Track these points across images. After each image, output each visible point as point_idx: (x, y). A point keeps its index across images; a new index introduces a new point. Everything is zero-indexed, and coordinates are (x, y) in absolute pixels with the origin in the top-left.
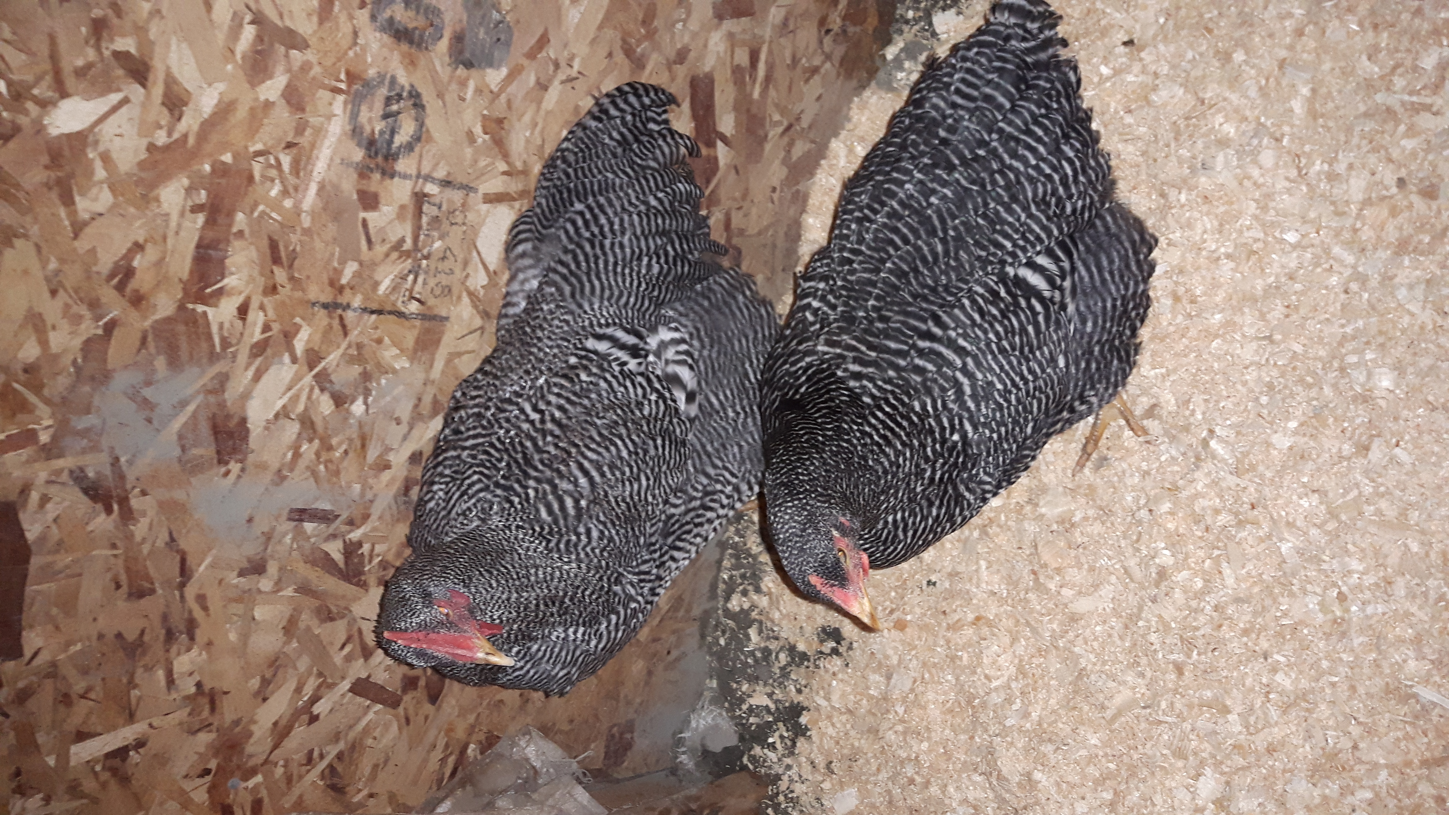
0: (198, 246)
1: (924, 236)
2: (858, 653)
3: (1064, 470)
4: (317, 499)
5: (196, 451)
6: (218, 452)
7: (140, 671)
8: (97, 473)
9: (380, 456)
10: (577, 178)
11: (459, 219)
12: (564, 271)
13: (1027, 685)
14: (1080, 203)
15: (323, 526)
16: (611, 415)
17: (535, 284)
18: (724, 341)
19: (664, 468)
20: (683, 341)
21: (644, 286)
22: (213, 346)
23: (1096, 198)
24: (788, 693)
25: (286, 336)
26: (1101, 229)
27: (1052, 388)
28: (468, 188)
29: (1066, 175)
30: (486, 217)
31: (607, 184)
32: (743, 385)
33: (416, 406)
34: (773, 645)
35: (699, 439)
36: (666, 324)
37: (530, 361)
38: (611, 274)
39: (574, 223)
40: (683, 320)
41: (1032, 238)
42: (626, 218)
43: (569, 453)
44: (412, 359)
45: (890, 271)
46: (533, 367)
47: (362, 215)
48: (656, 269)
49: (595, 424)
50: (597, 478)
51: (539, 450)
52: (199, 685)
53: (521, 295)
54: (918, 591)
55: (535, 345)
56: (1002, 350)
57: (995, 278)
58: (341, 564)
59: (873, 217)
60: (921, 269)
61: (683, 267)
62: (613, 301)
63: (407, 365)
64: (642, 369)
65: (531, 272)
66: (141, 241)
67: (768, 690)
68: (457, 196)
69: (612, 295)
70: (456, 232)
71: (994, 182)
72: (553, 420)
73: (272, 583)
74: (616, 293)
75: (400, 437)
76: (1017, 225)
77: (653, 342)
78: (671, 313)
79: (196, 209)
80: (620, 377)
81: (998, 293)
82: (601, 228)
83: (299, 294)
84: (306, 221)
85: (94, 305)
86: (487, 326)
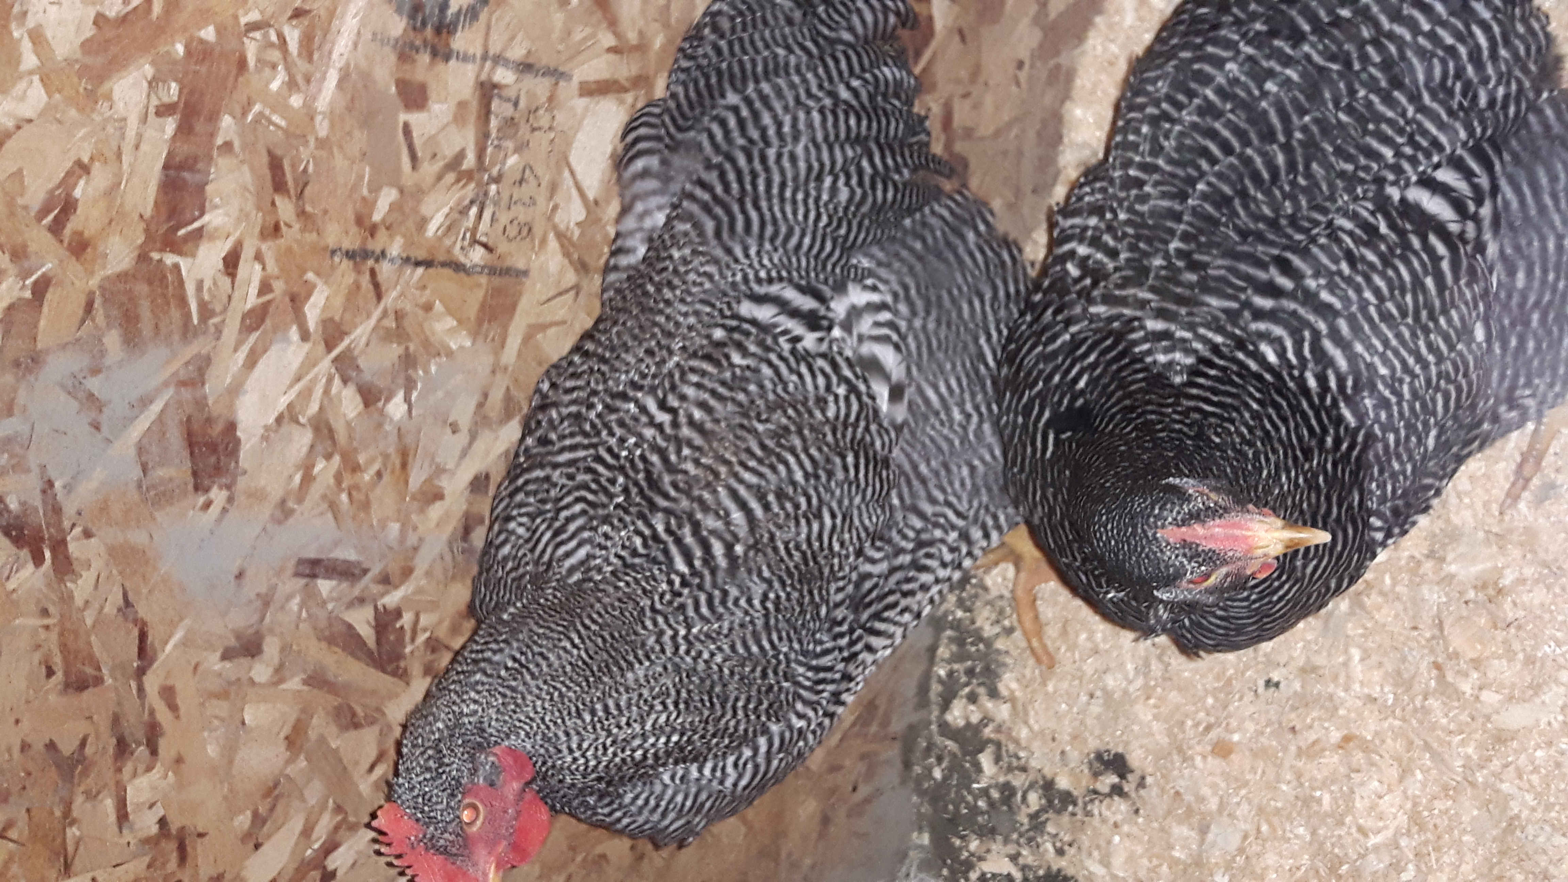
0: (166, 167)
1: (1256, 141)
2: (1155, 791)
3: (1486, 505)
4: (336, 544)
5: (161, 473)
6: (195, 474)
7: (79, 799)
8: (23, 504)
9: (429, 480)
10: (732, 54)
11: (544, 121)
12: (706, 197)
13: (1426, 843)
14: (1501, 91)
15: (345, 585)
16: (778, 417)
17: (660, 218)
18: (947, 302)
19: (858, 500)
20: (883, 307)
21: (824, 219)
22: (188, 316)
23: (1527, 84)
24: (1042, 855)
25: (293, 300)
26: (1537, 128)
27: (1465, 375)
28: (556, 74)
29: (1478, 47)
30: (584, 117)
31: (777, 64)
32: (977, 372)
33: (481, 405)
34: (1018, 781)
35: (908, 455)
36: (859, 280)
37: (654, 335)
38: (775, 201)
39: (723, 123)
40: (883, 272)
41: (1425, 144)
42: (802, 115)
43: (716, 475)
44: (475, 335)
45: (1204, 197)
46: (658, 343)
47: (403, 117)
48: (844, 195)
49: (756, 430)
50: (759, 512)
51: (671, 468)
52: (163, 822)
53: (639, 236)
54: (1250, 696)
55: (661, 312)
56: (1386, 317)
57: (1370, 206)
58: (371, 642)
59: (1174, 113)
60: (1252, 191)
61: (885, 191)
62: (778, 242)
63: (468, 344)
64: (824, 347)
65: (654, 201)
66: (86, 160)
67: (1011, 849)
68: (540, 86)
69: (776, 233)
70: (542, 141)
71: (1365, 58)
72: (691, 422)
73: (270, 670)
74: (783, 230)
75: (457, 453)
76: (1402, 122)
77: (839, 308)
78: (866, 263)
79: (164, 110)
80: (792, 360)
81: (1376, 229)
82: (763, 131)
83: (312, 237)
84: (322, 128)
85: (18, 254)
86: (585, 284)
